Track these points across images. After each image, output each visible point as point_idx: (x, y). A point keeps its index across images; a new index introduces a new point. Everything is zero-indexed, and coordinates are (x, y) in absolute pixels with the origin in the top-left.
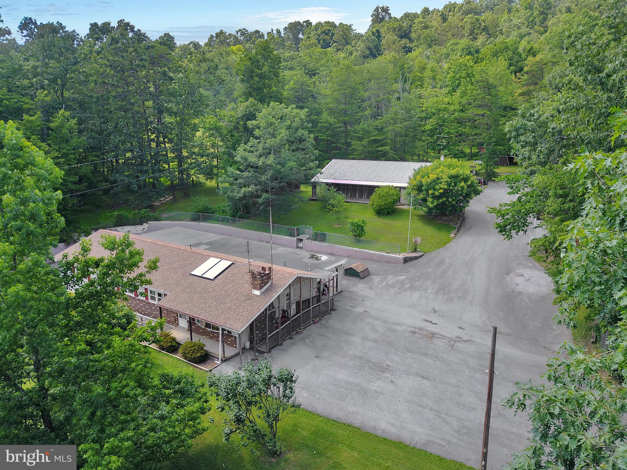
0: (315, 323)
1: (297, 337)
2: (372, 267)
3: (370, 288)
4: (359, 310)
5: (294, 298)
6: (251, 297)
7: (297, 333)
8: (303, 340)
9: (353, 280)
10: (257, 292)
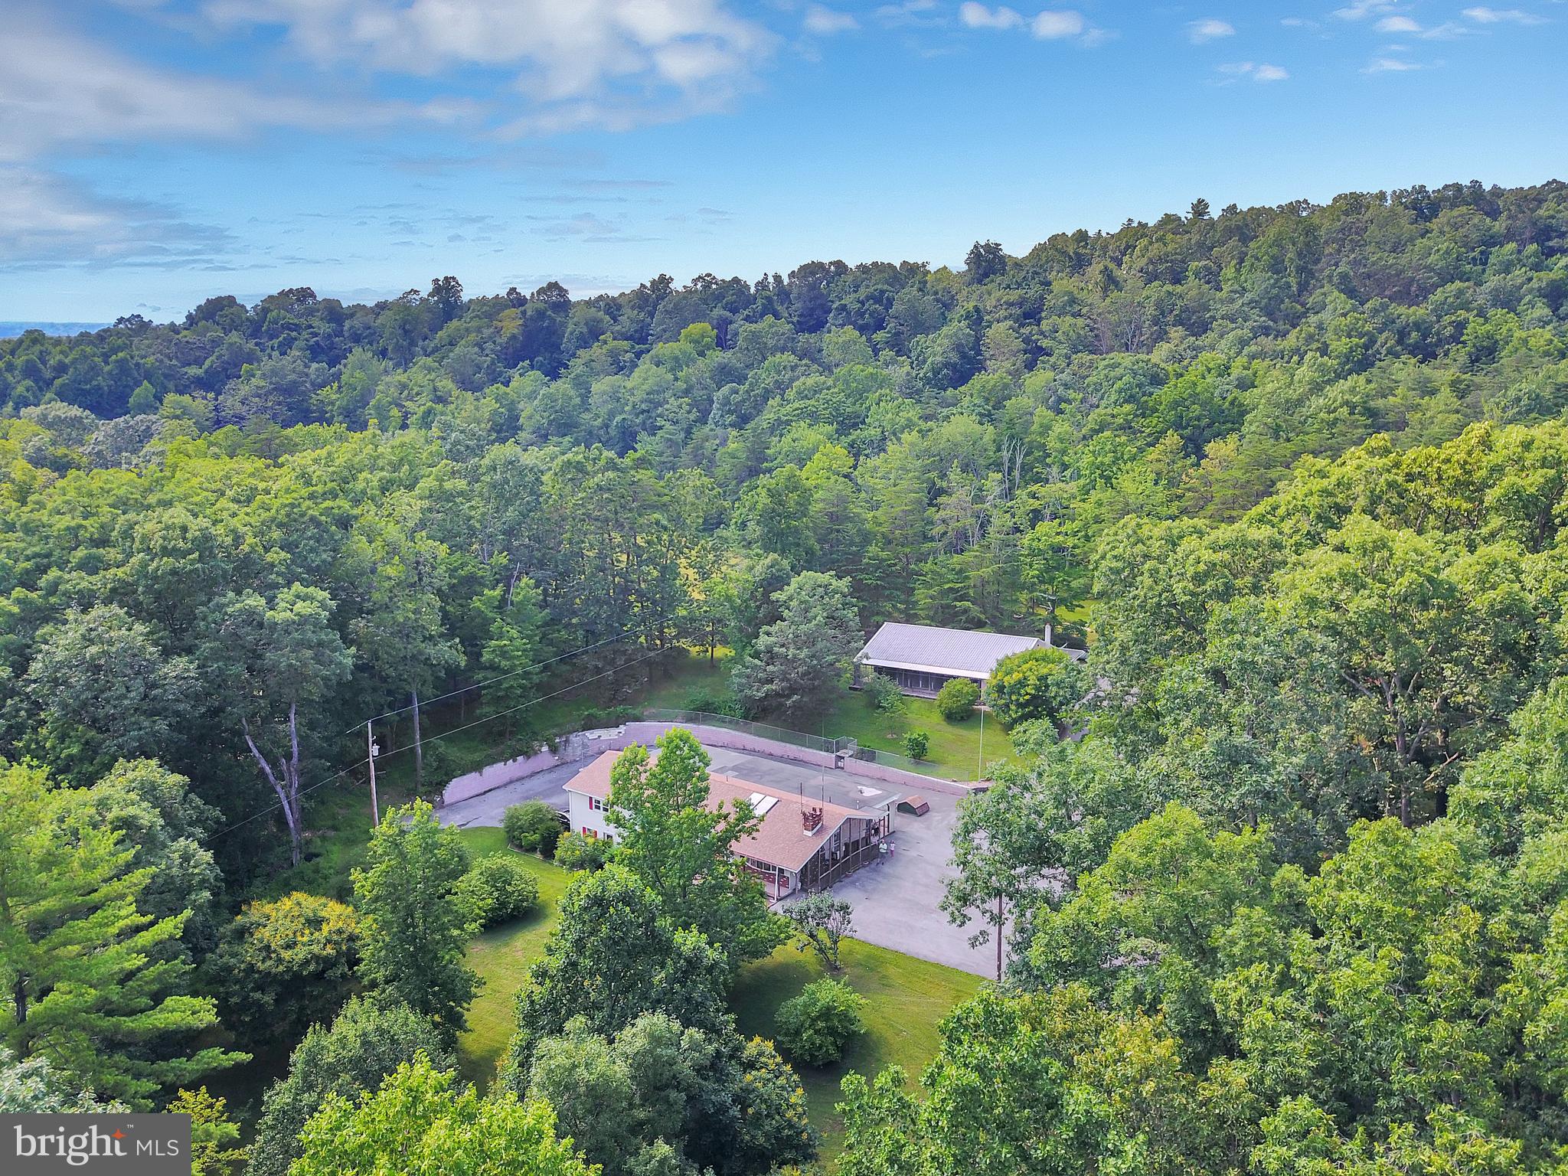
0: (864, 866)
1: (847, 880)
2: (932, 800)
3: (928, 828)
4: (913, 853)
5: (844, 839)
6: (803, 838)
7: (847, 876)
8: (853, 883)
9: (908, 818)
10: (810, 834)
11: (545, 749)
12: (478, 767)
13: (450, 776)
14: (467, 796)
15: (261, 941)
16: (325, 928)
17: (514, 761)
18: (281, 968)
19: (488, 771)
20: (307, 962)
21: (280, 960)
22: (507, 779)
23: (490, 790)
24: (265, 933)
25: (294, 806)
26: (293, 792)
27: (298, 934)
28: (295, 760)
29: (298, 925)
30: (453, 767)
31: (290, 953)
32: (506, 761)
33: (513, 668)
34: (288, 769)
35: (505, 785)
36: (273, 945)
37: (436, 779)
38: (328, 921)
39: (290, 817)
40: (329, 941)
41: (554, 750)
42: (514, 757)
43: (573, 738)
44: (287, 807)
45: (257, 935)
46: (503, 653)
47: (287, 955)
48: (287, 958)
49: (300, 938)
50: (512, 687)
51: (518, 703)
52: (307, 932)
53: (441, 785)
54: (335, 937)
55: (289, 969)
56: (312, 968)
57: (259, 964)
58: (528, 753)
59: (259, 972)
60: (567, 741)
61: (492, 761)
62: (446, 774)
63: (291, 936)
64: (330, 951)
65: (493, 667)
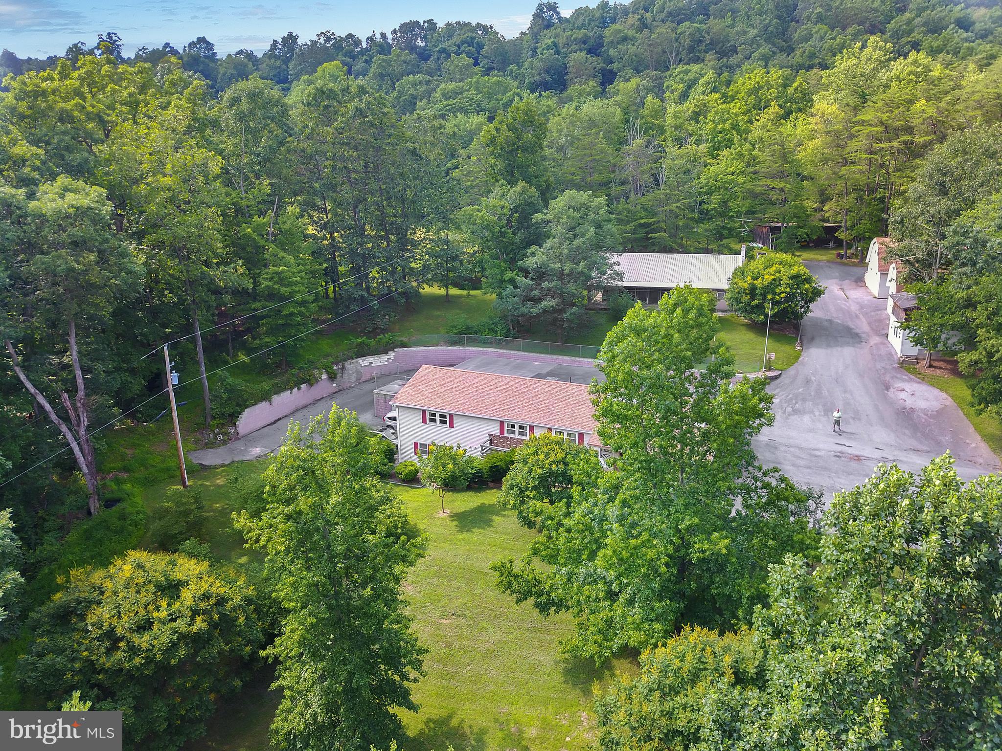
11: (324, 376)
12: (266, 397)
13: (243, 405)
14: (260, 424)
15: (98, 625)
16: (187, 595)
17: (299, 389)
18: (138, 661)
19: (276, 399)
20: (174, 646)
21: (133, 650)
22: (293, 408)
23: (279, 419)
24: (103, 613)
25: (85, 447)
26: (82, 431)
27: (151, 608)
28: (81, 393)
29: (145, 597)
30: (245, 397)
31: (146, 637)
32: (291, 389)
33: (292, 294)
34: (74, 405)
35: (293, 413)
36: (119, 631)
37: (228, 410)
38: (185, 584)
39: (81, 460)
40: (195, 613)
41: (332, 377)
42: (297, 385)
43: (348, 364)
44: (76, 449)
45: (91, 619)
46: (281, 279)
47: (143, 641)
48: (144, 645)
49: (155, 614)
50: (292, 314)
51: (298, 331)
52: (164, 604)
53: (233, 417)
54: (203, 605)
55: (149, 661)
56: (182, 653)
57: (103, 659)
58: (311, 382)
59: (103, 670)
60: (343, 368)
61: (279, 390)
62: (238, 405)
63: (142, 612)
64: (200, 624)
65: (272, 296)
